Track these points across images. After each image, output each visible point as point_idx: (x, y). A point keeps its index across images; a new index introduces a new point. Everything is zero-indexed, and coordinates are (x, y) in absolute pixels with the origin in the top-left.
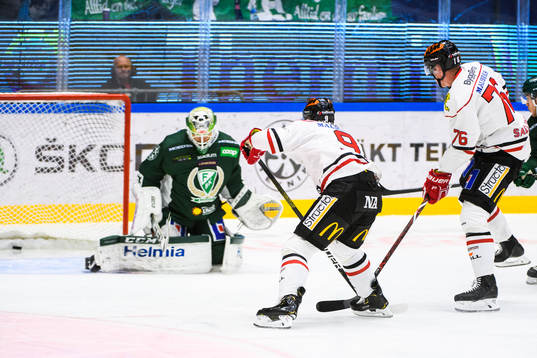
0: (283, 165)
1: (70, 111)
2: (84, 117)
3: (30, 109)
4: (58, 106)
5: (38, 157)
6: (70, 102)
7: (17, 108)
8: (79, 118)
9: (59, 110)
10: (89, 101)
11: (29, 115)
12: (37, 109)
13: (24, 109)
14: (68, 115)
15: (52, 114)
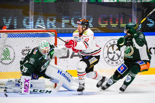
0: (114, 56)
1: (35, 37)
2: (40, 39)
3: (20, 36)
4: (30, 35)
5: (23, 54)
6: (34, 33)
7: (15, 35)
8: (38, 39)
9: (31, 36)
10: (42, 33)
11: (20, 38)
12: (22, 36)
13: (17, 36)
14: (34, 38)
15: (28, 38)
